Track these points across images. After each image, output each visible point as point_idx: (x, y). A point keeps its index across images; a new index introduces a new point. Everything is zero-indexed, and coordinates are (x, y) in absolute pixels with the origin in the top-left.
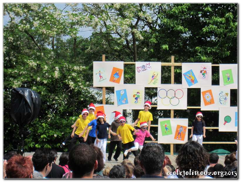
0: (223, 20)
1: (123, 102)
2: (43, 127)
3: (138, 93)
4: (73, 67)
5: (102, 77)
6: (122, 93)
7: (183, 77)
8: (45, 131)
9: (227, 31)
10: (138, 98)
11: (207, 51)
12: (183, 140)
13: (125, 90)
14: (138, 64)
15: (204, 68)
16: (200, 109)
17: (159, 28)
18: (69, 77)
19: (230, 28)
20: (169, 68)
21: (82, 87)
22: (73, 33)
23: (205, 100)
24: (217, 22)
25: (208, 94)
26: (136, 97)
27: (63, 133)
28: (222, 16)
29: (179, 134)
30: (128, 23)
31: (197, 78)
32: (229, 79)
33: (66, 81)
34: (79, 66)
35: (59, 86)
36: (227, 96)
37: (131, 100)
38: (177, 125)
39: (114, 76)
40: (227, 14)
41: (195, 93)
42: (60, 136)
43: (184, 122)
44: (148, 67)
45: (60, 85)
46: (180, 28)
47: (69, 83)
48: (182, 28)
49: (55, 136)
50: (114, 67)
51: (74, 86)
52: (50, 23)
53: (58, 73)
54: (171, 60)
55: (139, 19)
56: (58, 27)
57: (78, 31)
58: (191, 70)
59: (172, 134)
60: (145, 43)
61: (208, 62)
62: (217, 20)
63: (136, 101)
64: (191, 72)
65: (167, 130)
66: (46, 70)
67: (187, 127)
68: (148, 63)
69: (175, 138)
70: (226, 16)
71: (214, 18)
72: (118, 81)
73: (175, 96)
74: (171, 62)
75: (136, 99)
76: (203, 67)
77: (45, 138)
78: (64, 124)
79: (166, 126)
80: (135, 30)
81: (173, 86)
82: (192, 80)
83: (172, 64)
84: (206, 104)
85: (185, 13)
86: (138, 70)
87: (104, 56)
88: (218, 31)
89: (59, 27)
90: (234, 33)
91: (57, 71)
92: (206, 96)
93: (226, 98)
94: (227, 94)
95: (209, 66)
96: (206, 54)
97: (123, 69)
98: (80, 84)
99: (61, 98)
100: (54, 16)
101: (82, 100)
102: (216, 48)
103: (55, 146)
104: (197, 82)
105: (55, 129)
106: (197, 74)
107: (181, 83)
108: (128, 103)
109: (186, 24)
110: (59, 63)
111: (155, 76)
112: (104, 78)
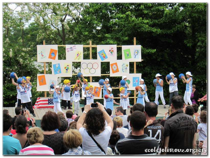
0: (124, 15)
1: (58, 72)
3: (68, 66)
4: (22, 49)
6: (57, 66)
7: (98, 53)
12: (99, 96)
13: (59, 64)
14: (67, 46)
15: (112, 48)
16: (110, 75)
18: (20, 56)
20: (88, 49)
21: (28, 62)
22: (21, 25)
23: (113, 70)
25: (115, 65)
28: (123, 12)
29: (96, 93)
30: (59, 18)
31: (107, 55)
32: (128, 55)
33: (18, 58)
34: (26, 48)
35: (13, 61)
36: (127, 66)
37: (63, 70)
38: (95, 87)
39: (52, 55)
41: (105, 65)
42: (15, 95)
44: (75, 48)
47: (19, 60)
49: (11, 95)
51: (23, 62)
52: (6, 19)
53: (12, 53)
54: (89, 43)
57: (25, 25)
58: (103, 50)
61: (114, 44)
62: (120, 16)
63: (66, 72)
64: (103, 51)
68: (74, 45)
70: (127, 13)
71: (118, 15)
73: (93, 68)
74: (89, 45)
75: (67, 70)
80: (64, 23)
81: (91, 61)
82: (104, 57)
83: (91, 46)
84: (114, 72)
86: (68, 51)
87: (44, 42)
88: (120, 23)
90: (131, 25)
92: (114, 67)
93: (126, 68)
94: (127, 65)
95: (115, 47)
96: (112, 38)
97: (57, 50)
98: (27, 60)
99: (14, 70)
100: (8, 14)
101: (29, 70)
102: (119, 34)
103: (11, 102)
104: (107, 58)
105: (11, 91)
106: (107, 53)
107: (96, 59)
108: (61, 73)
109: (99, 19)
110: (13, 46)
111: (79, 54)
112: (44, 56)
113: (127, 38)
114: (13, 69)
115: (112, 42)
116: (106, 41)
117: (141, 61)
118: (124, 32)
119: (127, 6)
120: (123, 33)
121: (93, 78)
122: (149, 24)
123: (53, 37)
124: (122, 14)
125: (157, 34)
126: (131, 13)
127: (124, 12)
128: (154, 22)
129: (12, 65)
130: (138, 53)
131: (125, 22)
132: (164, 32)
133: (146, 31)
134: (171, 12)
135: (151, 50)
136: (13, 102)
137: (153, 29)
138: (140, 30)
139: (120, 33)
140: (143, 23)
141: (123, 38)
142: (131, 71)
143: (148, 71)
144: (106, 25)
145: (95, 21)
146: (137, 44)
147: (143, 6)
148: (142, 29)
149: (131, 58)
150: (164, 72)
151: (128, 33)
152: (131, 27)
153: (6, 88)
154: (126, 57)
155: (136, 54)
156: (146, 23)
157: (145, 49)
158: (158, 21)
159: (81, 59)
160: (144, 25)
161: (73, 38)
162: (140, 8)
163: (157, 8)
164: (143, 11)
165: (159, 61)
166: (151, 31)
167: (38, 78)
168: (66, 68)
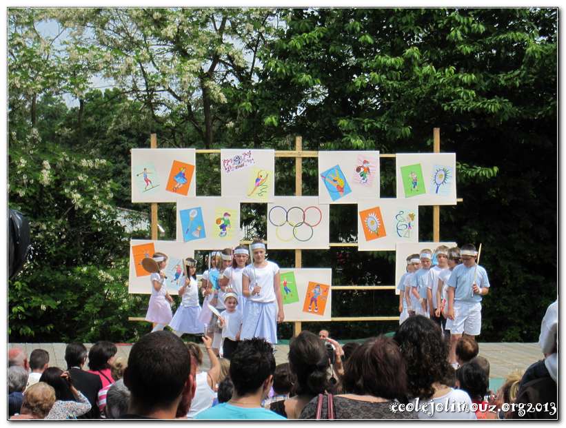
0: (400, 60)
1: (196, 234)
2: (17, 290)
3: (226, 214)
4: (79, 161)
5: (150, 182)
6: (193, 215)
7: (320, 177)
8: (21, 297)
9: (407, 85)
10: (226, 226)
11: (364, 127)
12: (321, 313)
13: (199, 209)
14: (227, 154)
15: (365, 162)
16: (357, 248)
17: (259, 80)
18: (72, 183)
19: (414, 78)
20: (291, 162)
21: (99, 203)
22: (77, 87)
23: (366, 229)
24: (385, 66)
25: (373, 215)
26: (223, 225)
27: (59, 302)
28: (396, 51)
29: (313, 302)
30: (195, 68)
31: (349, 184)
32: (415, 184)
33: (66, 191)
34: (92, 157)
36: (412, 220)
37: (212, 228)
38: (309, 282)
39: (177, 179)
40: (408, 51)
42: (54, 307)
43: (323, 276)
44: (248, 161)
45: (48, 199)
46: (306, 77)
47: (71, 195)
48: (307, 79)
49: (43, 307)
51: (82, 203)
52: (30, 67)
53: (49, 175)
55: (216, 59)
56: (46, 75)
57: (89, 83)
58: (338, 166)
59: (298, 300)
60: (228, 111)
61: (365, 149)
62: (385, 62)
63: (221, 233)
64: (337, 172)
65: (287, 293)
66: (23, 168)
67: (329, 286)
68: (247, 151)
69: (306, 309)
70: (407, 53)
71: (380, 57)
72: (184, 191)
73: (304, 222)
74: (294, 150)
75: (223, 227)
76: (363, 161)
77: (20, 312)
78: (61, 284)
79: (285, 283)
80: (209, 83)
81: (298, 200)
82: (340, 187)
83: (299, 152)
84: (370, 236)
85: (314, 48)
86: (227, 167)
87: (153, 138)
88: (388, 85)
89: (48, 74)
90: (421, 89)
91: (47, 170)
92: (369, 220)
93: (409, 224)
94: (412, 216)
95: (374, 157)
96: (361, 133)
97: (195, 165)
98: (95, 197)
99: (53, 227)
100: (37, 50)
101: (99, 230)
102: (382, 119)
103: (42, 329)
104: (350, 191)
105: (43, 293)
106: (350, 175)
107: (316, 194)
108: (205, 236)
109: (317, 71)
110: (51, 153)
111: (263, 178)
112: (154, 184)
113: (408, 130)
114: (48, 226)
115: (359, 142)
116: (340, 141)
117: (456, 204)
118: (398, 111)
119: (408, 30)
120: (395, 115)
121: (305, 253)
122: (478, 89)
123: (174, 125)
124: (394, 55)
125: (502, 120)
126: (422, 53)
127: (398, 48)
128: (494, 81)
129: (45, 213)
130: (445, 179)
131: (401, 83)
132: (525, 113)
133: (469, 109)
134: (546, 50)
135: (482, 170)
136: (49, 329)
137: (491, 104)
140: (458, 82)
141: (394, 129)
142: (425, 235)
144: (341, 89)
146: (445, 148)
147: (459, 33)
148: (455, 104)
149: (425, 193)
150: (523, 242)
151: (410, 114)
153: (27, 283)
154: (410, 190)
155: (439, 181)
156: (469, 85)
157: (464, 168)
158: (506, 80)
159: (266, 195)
161: (238, 129)
162: (447, 38)
163: (502, 36)
164: (459, 48)
165: (508, 204)
166: (483, 108)
167: (134, 253)
168: (222, 223)
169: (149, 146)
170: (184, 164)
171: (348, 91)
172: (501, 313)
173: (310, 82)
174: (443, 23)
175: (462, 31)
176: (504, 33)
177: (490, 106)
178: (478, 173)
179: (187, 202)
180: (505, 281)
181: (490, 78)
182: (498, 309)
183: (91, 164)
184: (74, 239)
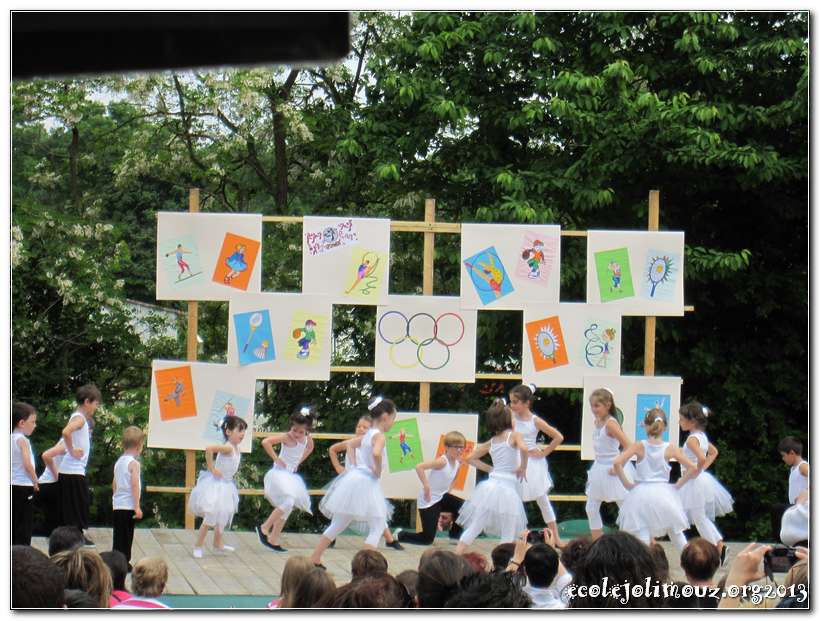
0: (598, 81)
1: (259, 353)
3: (309, 322)
4: (70, 227)
5: (187, 266)
6: (256, 322)
9: (608, 120)
10: (309, 341)
11: (536, 186)
13: (265, 314)
14: (313, 225)
15: (537, 243)
16: (520, 381)
17: (368, 103)
18: (59, 262)
19: (619, 108)
20: (418, 238)
21: (100, 295)
23: (536, 352)
24: (574, 89)
25: (548, 330)
26: (304, 339)
28: (594, 66)
30: (262, 82)
31: (510, 278)
32: (617, 280)
33: (49, 275)
34: (93, 224)
36: (611, 339)
37: (286, 345)
39: (231, 264)
40: (612, 67)
44: (347, 236)
46: (446, 105)
47: (56, 282)
48: (448, 108)
50: (228, 235)
51: (73, 294)
53: (21, 249)
58: (493, 248)
60: (314, 151)
61: (539, 222)
62: (576, 84)
63: (301, 353)
64: (490, 255)
65: (405, 453)
67: (472, 444)
68: (345, 220)
70: (610, 69)
71: (567, 74)
72: (242, 283)
73: (435, 337)
74: (423, 220)
75: (304, 343)
76: (533, 241)
79: (402, 437)
80: (285, 108)
81: (425, 301)
82: (496, 283)
83: (430, 225)
84: (541, 364)
86: (312, 245)
87: (194, 195)
88: (577, 118)
90: (630, 126)
91: (17, 241)
92: (541, 338)
93: (606, 346)
94: (610, 333)
95: (552, 236)
96: (530, 195)
97: (260, 241)
98: (94, 285)
99: (25, 334)
101: (99, 340)
102: (566, 175)
104: (511, 289)
106: (512, 263)
107: (457, 293)
108: (273, 357)
109: (463, 92)
110: (25, 213)
111: (370, 264)
112: (193, 272)
113: (606, 195)
114: (17, 332)
115: (529, 212)
116: (498, 207)
117: (682, 315)
118: (594, 164)
119: (611, 32)
120: (589, 171)
122: (724, 127)
123: (223, 173)
124: (589, 72)
125: (762, 179)
126: (634, 69)
127: (597, 61)
128: (749, 118)
130: (666, 274)
131: (600, 115)
133: (707, 161)
135: (724, 258)
137: (744, 154)
138: (676, 154)
139: (571, 169)
140: (690, 120)
141: (586, 193)
142: (632, 363)
143: (707, 365)
144: (500, 123)
145: (444, 102)
146: (667, 224)
147: (695, 38)
148: (685, 153)
149: (633, 295)
150: (788, 377)
151: (612, 168)
152: (628, 141)
155: (657, 276)
156: (708, 123)
157: (696, 254)
158: (769, 116)
159: (376, 292)
160: (696, 134)
161: (330, 180)
162: (676, 46)
163: (764, 46)
164: (693, 62)
165: (766, 316)
166: (729, 161)
167: (157, 381)
168: (301, 338)
169: (186, 208)
170: (243, 238)
171: (510, 127)
172: (751, 492)
173: (453, 114)
174: (669, 20)
175: (700, 34)
176: (767, 40)
177: (741, 158)
178: (718, 263)
179: (247, 300)
180: (760, 439)
181: (741, 111)
182: (745, 487)
183: (89, 232)
184: (58, 353)
